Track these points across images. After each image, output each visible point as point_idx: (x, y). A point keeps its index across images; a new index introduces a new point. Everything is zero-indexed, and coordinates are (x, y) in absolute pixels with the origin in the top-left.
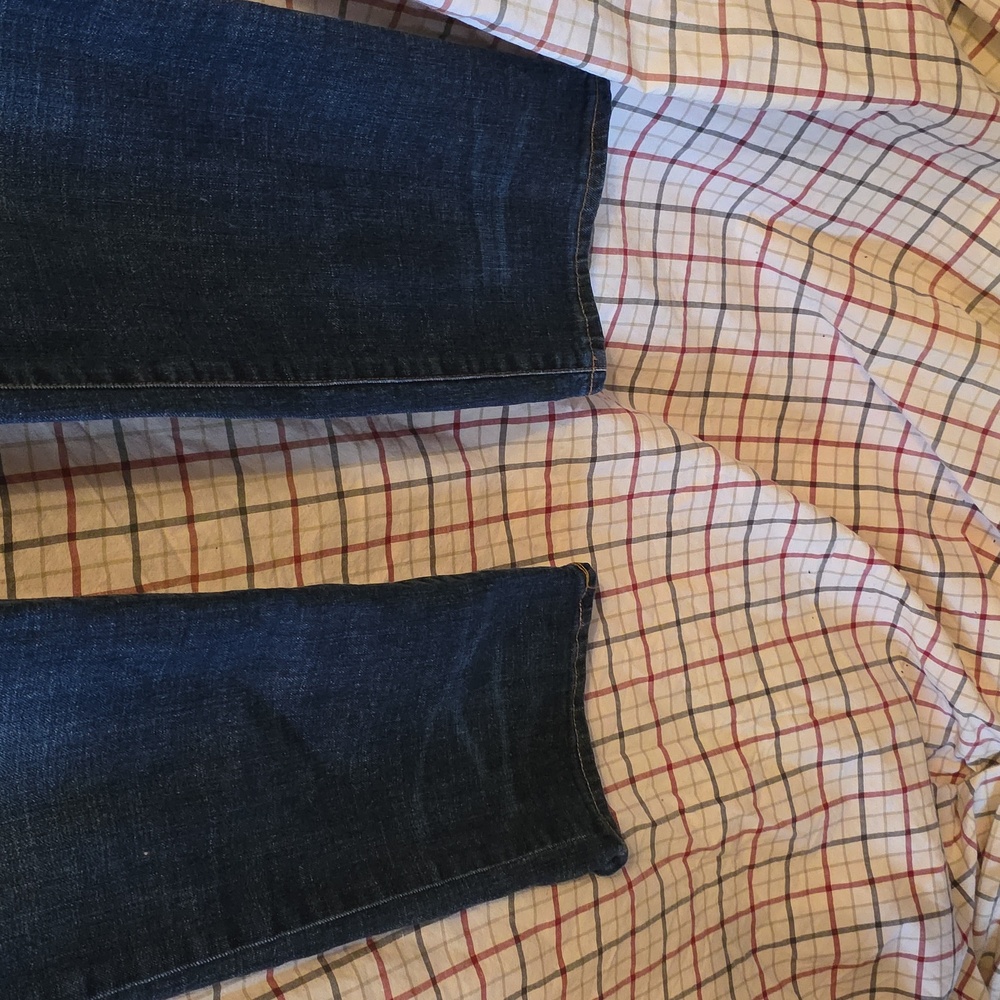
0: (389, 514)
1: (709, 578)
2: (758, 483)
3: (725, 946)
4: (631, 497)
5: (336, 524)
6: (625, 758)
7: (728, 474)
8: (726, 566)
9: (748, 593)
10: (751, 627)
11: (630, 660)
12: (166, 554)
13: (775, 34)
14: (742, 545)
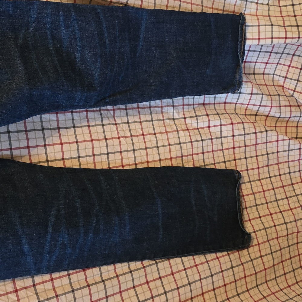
0: (192, 148)
1: (278, 166)
2: (289, 139)
3: (292, 264)
4: (256, 144)
5: (179, 150)
6: (258, 211)
7: (281, 137)
8: (283, 163)
9: (290, 169)
10: (291, 178)
11: (257, 186)
12: (141, 156)
13: (272, 25)
14: (287, 157)
